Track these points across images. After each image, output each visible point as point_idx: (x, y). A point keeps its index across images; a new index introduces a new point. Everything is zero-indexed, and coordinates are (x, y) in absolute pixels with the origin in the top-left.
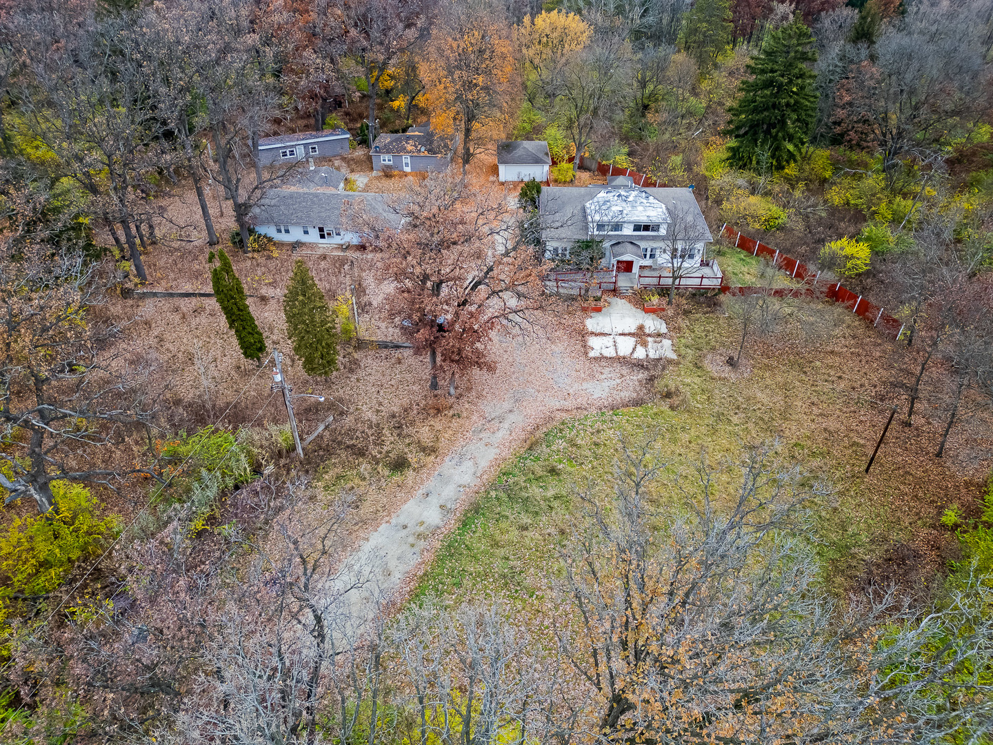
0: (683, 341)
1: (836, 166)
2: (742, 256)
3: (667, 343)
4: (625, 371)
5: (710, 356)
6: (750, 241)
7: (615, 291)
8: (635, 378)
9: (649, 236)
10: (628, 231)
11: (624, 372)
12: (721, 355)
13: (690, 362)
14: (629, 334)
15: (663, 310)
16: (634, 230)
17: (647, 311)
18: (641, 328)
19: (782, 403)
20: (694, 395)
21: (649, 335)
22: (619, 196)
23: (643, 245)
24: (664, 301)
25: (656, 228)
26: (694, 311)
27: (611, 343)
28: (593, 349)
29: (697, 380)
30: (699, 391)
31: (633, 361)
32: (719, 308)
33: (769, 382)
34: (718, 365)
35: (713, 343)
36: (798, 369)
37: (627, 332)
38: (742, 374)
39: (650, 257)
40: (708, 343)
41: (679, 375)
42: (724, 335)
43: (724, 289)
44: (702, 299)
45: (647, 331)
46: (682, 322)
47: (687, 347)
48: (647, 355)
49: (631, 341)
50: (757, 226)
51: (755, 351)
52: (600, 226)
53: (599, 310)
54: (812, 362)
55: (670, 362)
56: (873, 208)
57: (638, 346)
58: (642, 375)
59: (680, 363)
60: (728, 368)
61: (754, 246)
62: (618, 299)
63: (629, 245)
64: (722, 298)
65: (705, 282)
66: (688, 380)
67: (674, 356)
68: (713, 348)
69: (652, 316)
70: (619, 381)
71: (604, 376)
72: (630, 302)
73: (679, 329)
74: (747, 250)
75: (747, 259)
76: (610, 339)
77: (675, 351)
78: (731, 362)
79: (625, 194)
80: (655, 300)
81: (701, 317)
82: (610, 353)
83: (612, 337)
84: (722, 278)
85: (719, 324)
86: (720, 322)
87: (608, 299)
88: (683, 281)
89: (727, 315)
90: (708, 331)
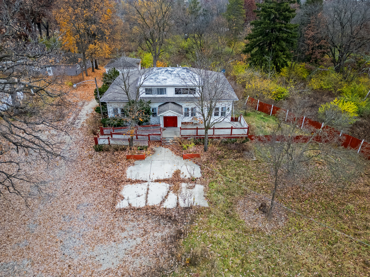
0: (215, 186)
1: (310, 71)
2: (262, 116)
3: (199, 188)
4: (151, 224)
5: (241, 202)
6: (267, 105)
7: (161, 142)
8: (159, 234)
9: (189, 98)
10: (170, 93)
11: (149, 227)
12: (253, 200)
13: (222, 211)
14: (165, 180)
15: (198, 156)
16: (176, 94)
17: (185, 158)
18: (177, 173)
19: (330, 263)
20: (224, 258)
21: (183, 181)
22: (166, 71)
23: (185, 105)
24: (200, 149)
25: (193, 90)
26: (226, 156)
27: (143, 192)
28: (123, 198)
29: (228, 235)
30: (230, 252)
31: (163, 212)
32: (246, 153)
33: (308, 233)
34: (250, 212)
35: (244, 187)
36: (333, 214)
37: (162, 178)
38: (276, 223)
39: (192, 115)
40: (239, 187)
41: (208, 229)
42: (254, 178)
43: (250, 137)
44: (233, 146)
45: (182, 176)
46: (216, 167)
47: (219, 192)
48: (178, 204)
49: (164, 187)
50: (270, 97)
51: (286, 194)
52: (149, 90)
53: (142, 158)
54: (343, 204)
55: (200, 211)
56: (339, 90)
57: (171, 193)
58: (167, 230)
59: (210, 212)
60: (261, 217)
61: (270, 109)
62: (163, 148)
63: (173, 105)
64: (249, 144)
65: (235, 132)
66: (219, 235)
67: (205, 204)
68: (245, 193)
69: (189, 162)
70: (139, 240)
71: (124, 234)
72: (172, 150)
73: (212, 173)
74: (265, 112)
75: (266, 118)
76: (144, 186)
77: (206, 197)
78: (263, 208)
79: (171, 70)
80: (192, 148)
81: (232, 162)
82: (140, 203)
83: (147, 184)
84: (248, 128)
85: (249, 168)
86: (249, 166)
87: (154, 148)
88: (217, 132)
89: (255, 159)
90: (239, 174)
